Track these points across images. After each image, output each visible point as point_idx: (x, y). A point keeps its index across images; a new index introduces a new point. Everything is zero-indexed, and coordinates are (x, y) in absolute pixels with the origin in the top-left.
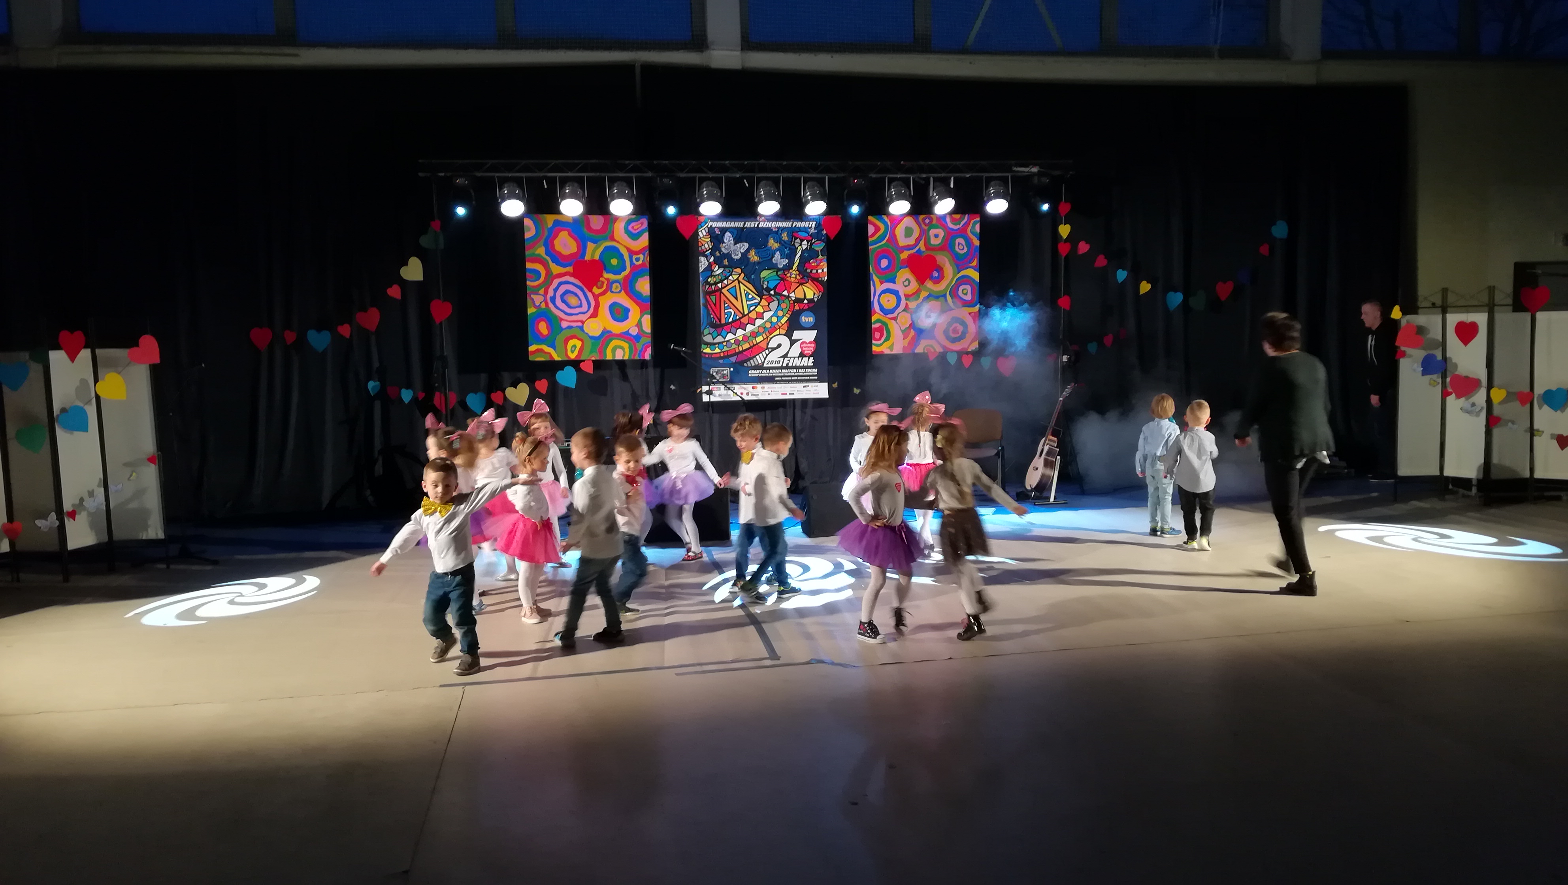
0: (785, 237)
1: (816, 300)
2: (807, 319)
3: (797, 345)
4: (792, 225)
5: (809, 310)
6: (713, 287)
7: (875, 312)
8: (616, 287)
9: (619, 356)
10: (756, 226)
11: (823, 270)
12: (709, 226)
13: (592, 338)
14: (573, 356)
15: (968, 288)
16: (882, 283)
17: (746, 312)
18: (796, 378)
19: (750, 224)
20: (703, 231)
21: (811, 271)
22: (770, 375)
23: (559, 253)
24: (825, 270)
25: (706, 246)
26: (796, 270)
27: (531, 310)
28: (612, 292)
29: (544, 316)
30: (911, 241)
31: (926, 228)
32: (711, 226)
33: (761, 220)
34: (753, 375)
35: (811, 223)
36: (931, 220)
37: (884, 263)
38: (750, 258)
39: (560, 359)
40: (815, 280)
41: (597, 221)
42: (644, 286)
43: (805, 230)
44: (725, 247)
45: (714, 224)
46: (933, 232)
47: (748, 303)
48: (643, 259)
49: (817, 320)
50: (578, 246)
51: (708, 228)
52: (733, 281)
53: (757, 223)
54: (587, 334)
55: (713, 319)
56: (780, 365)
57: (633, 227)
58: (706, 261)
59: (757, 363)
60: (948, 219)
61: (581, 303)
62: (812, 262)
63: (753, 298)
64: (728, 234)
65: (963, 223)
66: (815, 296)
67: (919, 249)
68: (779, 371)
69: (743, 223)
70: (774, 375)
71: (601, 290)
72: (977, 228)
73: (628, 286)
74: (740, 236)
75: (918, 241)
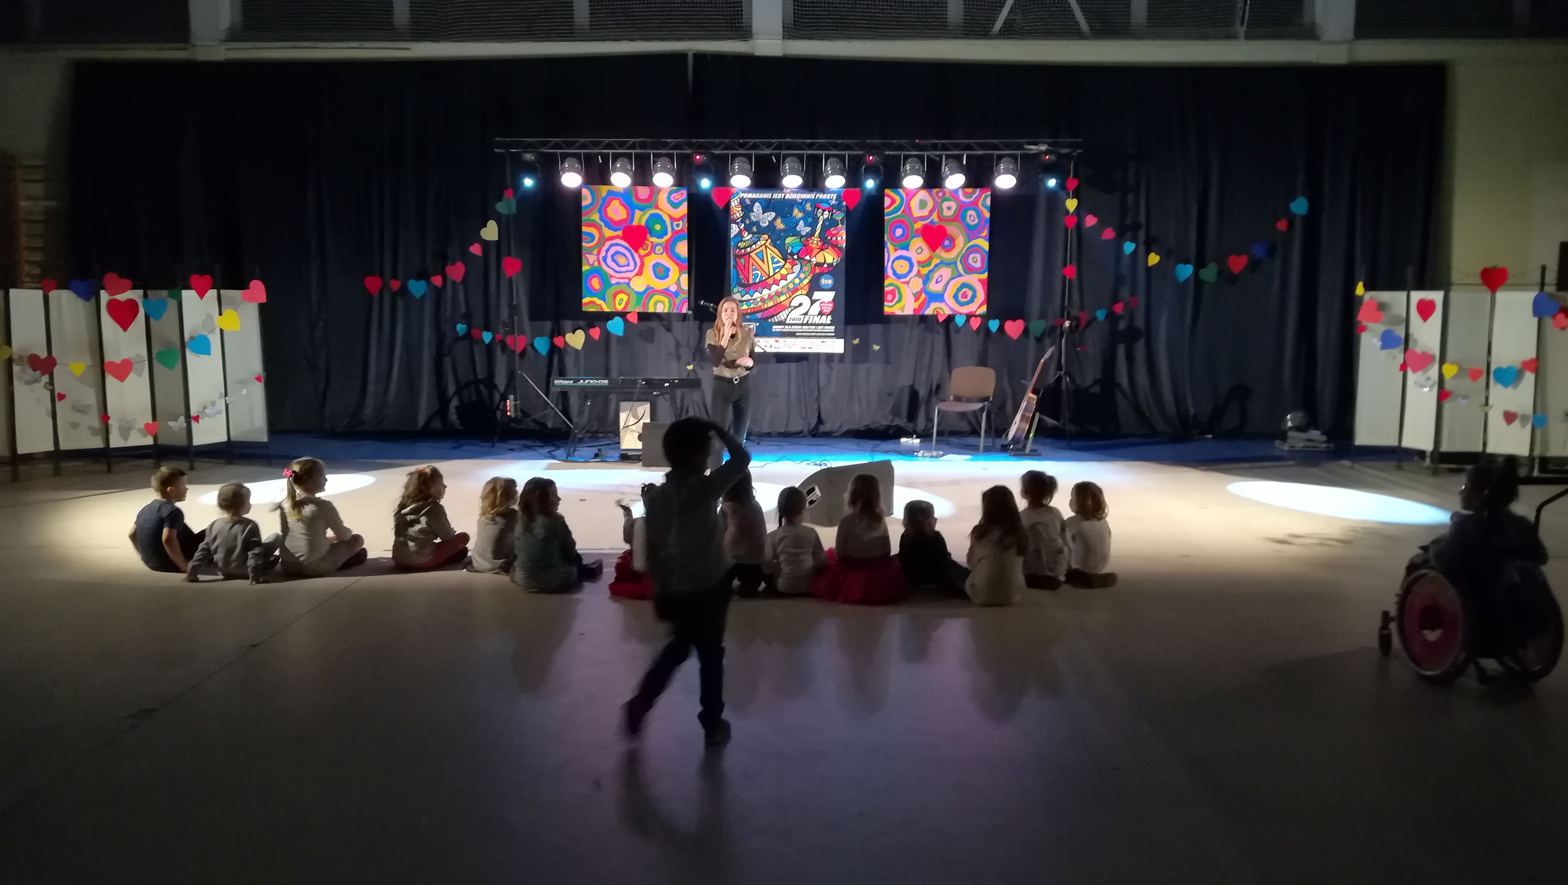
0: (808, 207)
1: (835, 264)
2: (827, 281)
3: (816, 306)
4: (815, 197)
5: (828, 273)
6: (743, 251)
7: (888, 277)
8: (659, 249)
9: (660, 309)
10: (783, 197)
11: (842, 238)
12: (741, 197)
13: (637, 293)
14: (620, 308)
15: (978, 256)
16: (896, 250)
17: (771, 274)
18: (815, 334)
19: (777, 196)
20: (736, 201)
21: (832, 238)
22: (791, 330)
23: (611, 220)
24: (844, 237)
25: (738, 214)
26: (818, 236)
27: (585, 268)
28: (655, 253)
29: (597, 272)
30: (925, 212)
31: (940, 200)
32: (743, 197)
33: (787, 192)
34: (777, 330)
35: (832, 195)
36: (944, 194)
37: (899, 232)
38: (776, 226)
39: (609, 310)
40: (835, 246)
41: (643, 192)
42: (682, 249)
43: (827, 201)
44: (754, 216)
45: (745, 196)
46: (945, 205)
47: (774, 265)
48: (682, 225)
49: (835, 282)
50: (628, 214)
51: (740, 199)
52: (761, 246)
53: (783, 195)
54: (633, 289)
55: (742, 279)
56: (801, 322)
57: (674, 197)
58: (737, 228)
59: (780, 320)
60: (960, 193)
61: (629, 263)
62: (833, 230)
63: (778, 262)
64: (757, 204)
65: (974, 197)
66: (834, 261)
67: (933, 220)
68: (800, 327)
69: (771, 194)
70: (795, 330)
71: (646, 252)
72: (988, 202)
73: (669, 249)
74: (767, 206)
75: (931, 212)
